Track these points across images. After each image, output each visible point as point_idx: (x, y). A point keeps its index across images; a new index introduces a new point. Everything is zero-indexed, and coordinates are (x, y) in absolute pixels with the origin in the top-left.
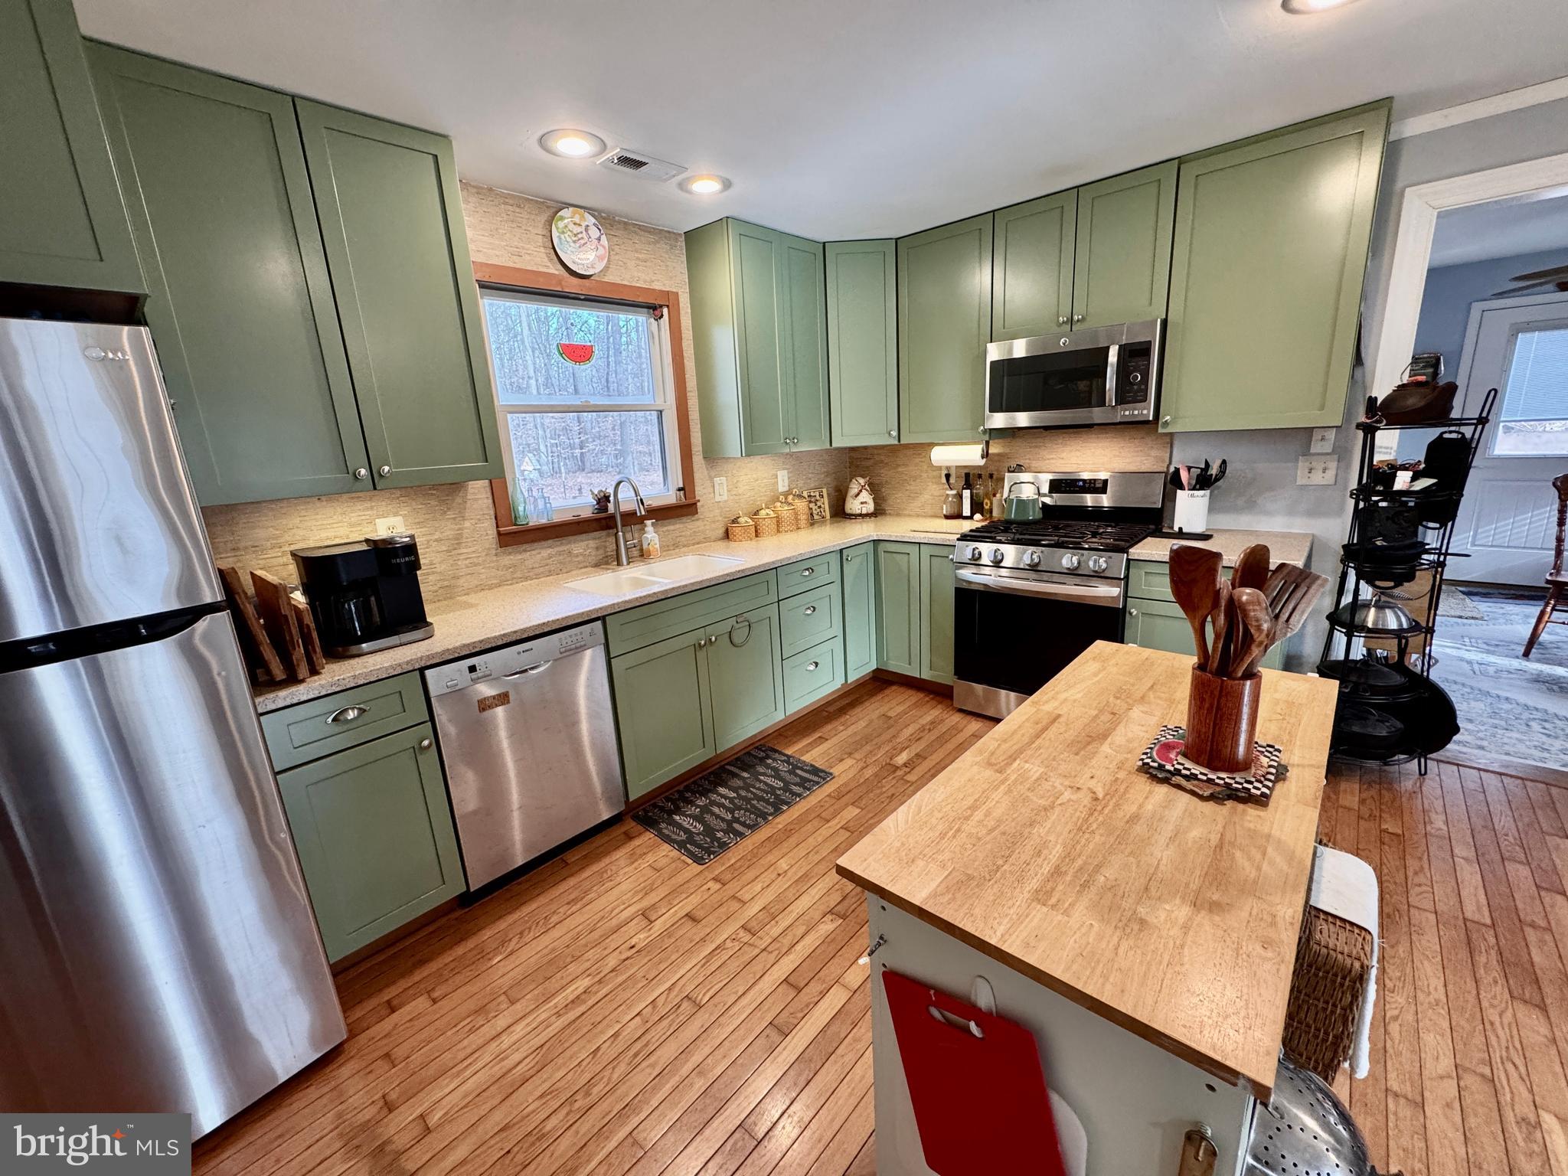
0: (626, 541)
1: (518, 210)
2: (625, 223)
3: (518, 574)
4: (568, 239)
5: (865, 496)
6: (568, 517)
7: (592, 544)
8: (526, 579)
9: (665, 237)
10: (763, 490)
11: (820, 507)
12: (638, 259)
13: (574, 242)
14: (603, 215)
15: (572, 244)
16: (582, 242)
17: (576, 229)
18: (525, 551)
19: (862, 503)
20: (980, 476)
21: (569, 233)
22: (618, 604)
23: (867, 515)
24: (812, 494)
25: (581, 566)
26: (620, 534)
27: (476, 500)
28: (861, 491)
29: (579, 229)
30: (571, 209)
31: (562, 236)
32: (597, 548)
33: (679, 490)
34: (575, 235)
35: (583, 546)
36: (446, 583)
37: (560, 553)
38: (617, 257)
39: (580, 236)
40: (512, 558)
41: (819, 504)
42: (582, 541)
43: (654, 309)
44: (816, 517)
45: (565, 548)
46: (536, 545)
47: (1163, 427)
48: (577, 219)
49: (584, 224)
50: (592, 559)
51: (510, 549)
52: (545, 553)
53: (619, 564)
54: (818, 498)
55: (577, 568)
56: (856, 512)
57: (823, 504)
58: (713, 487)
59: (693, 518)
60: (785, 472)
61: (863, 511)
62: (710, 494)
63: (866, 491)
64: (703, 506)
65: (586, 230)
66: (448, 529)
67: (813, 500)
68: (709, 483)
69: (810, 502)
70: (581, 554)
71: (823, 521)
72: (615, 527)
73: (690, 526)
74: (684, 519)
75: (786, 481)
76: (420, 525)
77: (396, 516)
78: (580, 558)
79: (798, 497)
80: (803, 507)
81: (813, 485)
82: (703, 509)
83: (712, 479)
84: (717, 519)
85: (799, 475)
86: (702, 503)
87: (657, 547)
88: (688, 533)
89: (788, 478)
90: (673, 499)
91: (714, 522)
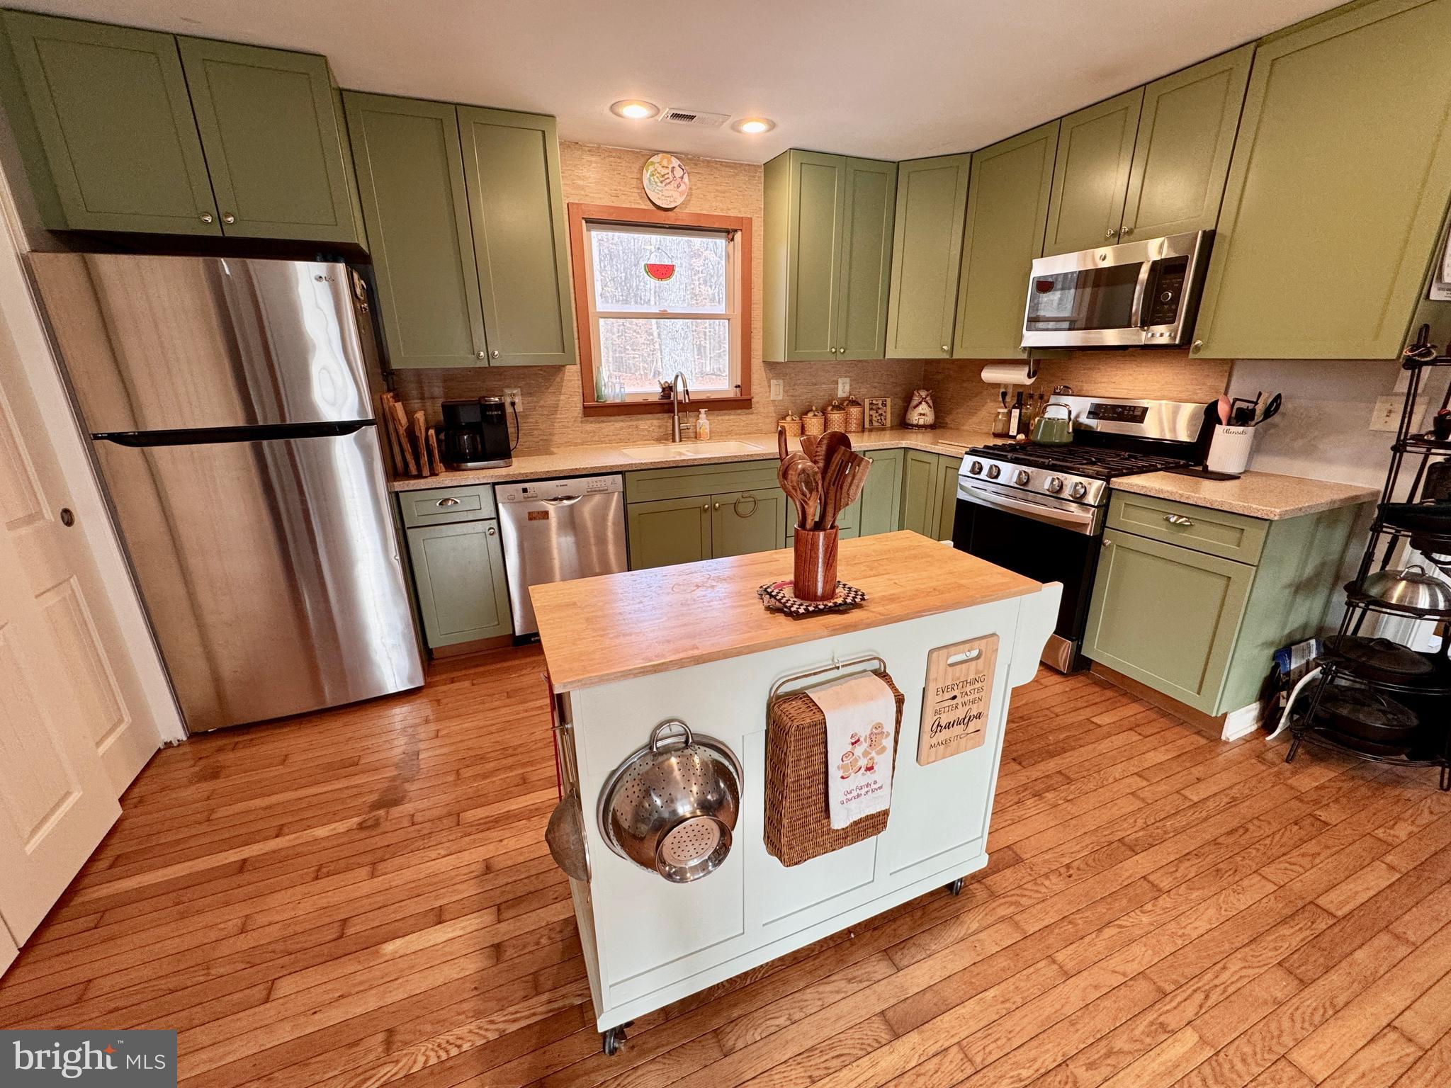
0: (680, 424)
1: (618, 160)
2: (708, 162)
3: (596, 438)
4: (657, 180)
5: (924, 408)
6: (639, 399)
7: (656, 422)
8: (602, 442)
9: (745, 170)
10: (822, 394)
11: (881, 415)
12: (717, 191)
13: (661, 182)
14: (689, 156)
15: (659, 184)
16: (668, 181)
17: (664, 171)
18: (603, 422)
19: (921, 414)
20: (1031, 396)
21: (658, 175)
22: (635, 464)
23: (924, 426)
24: (874, 402)
25: (645, 438)
26: (676, 417)
27: (571, 381)
28: (920, 403)
29: (665, 171)
30: (660, 155)
31: (652, 178)
32: (660, 427)
33: (737, 386)
34: (663, 176)
35: (650, 424)
36: (545, 438)
37: (629, 427)
38: (698, 191)
39: (666, 177)
40: (592, 426)
41: (880, 412)
42: (648, 419)
43: (729, 233)
44: (875, 424)
45: (634, 423)
46: (610, 418)
47: (1194, 353)
48: (665, 163)
49: (670, 166)
50: (655, 435)
51: (591, 419)
52: (618, 425)
53: (674, 441)
54: (880, 406)
55: (642, 440)
56: (915, 422)
57: (885, 412)
58: (770, 386)
59: (747, 411)
60: (848, 380)
61: (921, 422)
62: (766, 392)
63: (927, 403)
64: (758, 402)
65: (672, 171)
66: (549, 400)
67: (874, 407)
68: (766, 383)
69: (871, 409)
70: (646, 429)
71: (882, 428)
72: (673, 412)
73: (744, 418)
74: (739, 411)
75: (847, 388)
76: (530, 394)
77: (516, 387)
78: (646, 433)
79: (853, 402)
80: (855, 412)
81: (877, 394)
82: (757, 405)
83: (769, 381)
84: (771, 415)
85: (862, 383)
86: (757, 400)
87: (707, 431)
88: (742, 424)
89: (850, 385)
90: (733, 394)
91: (767, 417)
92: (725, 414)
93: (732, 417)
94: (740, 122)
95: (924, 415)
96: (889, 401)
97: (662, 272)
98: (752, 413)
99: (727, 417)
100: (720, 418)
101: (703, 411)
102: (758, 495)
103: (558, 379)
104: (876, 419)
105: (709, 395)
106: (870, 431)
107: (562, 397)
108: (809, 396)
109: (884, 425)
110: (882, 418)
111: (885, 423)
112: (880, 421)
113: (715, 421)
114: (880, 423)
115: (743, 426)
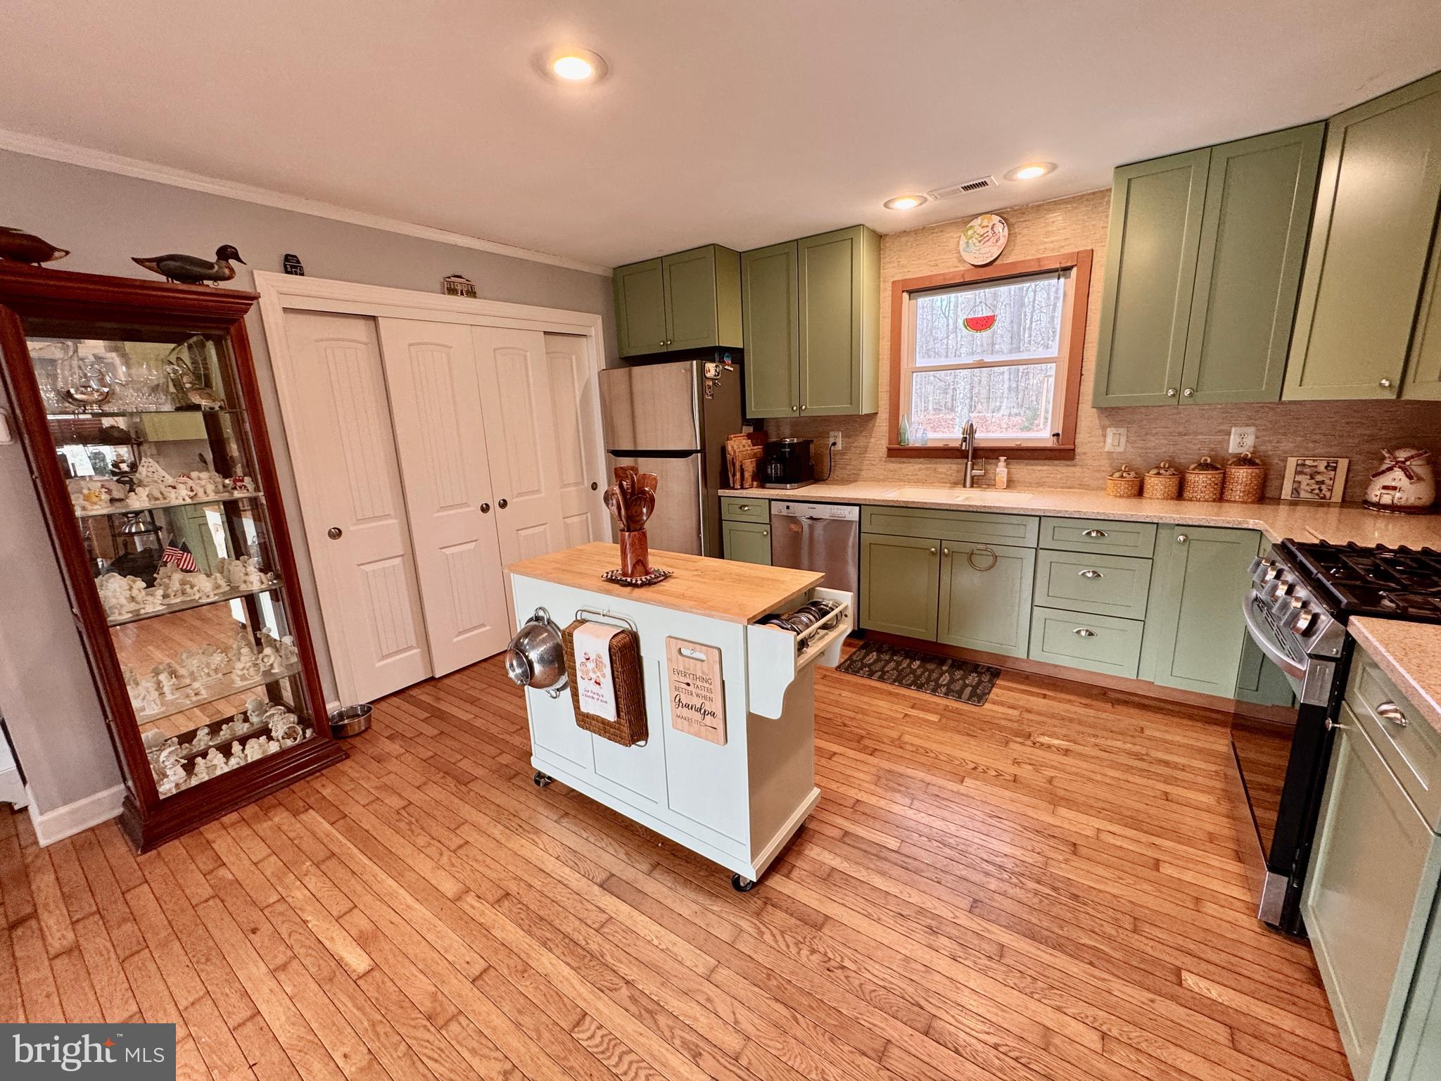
0: (973, 469)
3: (897, 477)
4: (975, 241)
5: (1398, 477)
6: (940, 445)
7: (954, 467)
10: (1196, 447)
11: (1320, 483)
12: (1047, 232)
13: (980, 241)
15: (978, 244)
16: (986, 239)
17: (982, 231)
18: (904, 463)
19: (1389, 487)
21: (977, 236)
22: (872, 500)
24: (1308, 463)
26: (970, 463)
27: (881, 427)
28: (1393, 469)
29: (986, 230)
30: (980, 217)
31: (970, 241)
32: (958, 471)
33: (1056, 435)
34: (982, 236)
35: (948, 468)
36: (855, 472)
37: (927, 469)
38: (1026, 238)
39: (986, 235)
40: (894, 466)
41: (1319, 478)
43: (1062, 271)
44: (1303, 495)
45: (933, 466)
46: (912, 460)
48: (985, 224)
49: (990, 225)
50: (953, 479)
51: (895, 459)
52: (917, 467)
53: (965, 486)
54: (1322, 468)
55: (939, 482)
56: (1374, 500)
57: (1333, 479)
58: (1104, 436)
59: (1068, 463)
60: (1252, 430)
61: (1386, 500)
62: (1099, 442)
63: (1404, 470)
64: (1085, 453)
65: (992, 228)
66: (861, 441)
67: (1308, 470)
68: (1100, 432)
69: (1297, 473)
71: (1322, 503)
72: (967, 458)
73: (1064, 470)
74: (1056, 462)
75: (1250, 441)
76: (849, 437)
77: (839, 430)
78: (943, 476)
79: (1243, 461)
80: (1242, 475)
81: (1320, 451)
82: (1083, 457)
83: (1104, 428)
84: (1103, 468)
85: (1285, 434)
86: (1084, 451)
87: (1005, 480)
88: (1059, 476)
89: (1257, 437)
90: (1050, 443)
91: (1098, 471)
92: (1037, 465)
93: (1046, 468)
94: (1015, 170)
95: (1393, 487)
96: (1343, 464)
97: (980, 324)
98: (1074, 466)
99: (1040, 468)
100: (1029, 467)
101: (1002, 459)
103: (870, 425)
104: (1308, 488)
105: (1018, 443)
106: (1293, 504)
107: (872, 440)
108: (1171, 449)
109: (1324, 498)
110: (1323, 487)
111: (1328, 494)
112: (1317, 491)
113: (1023, 471)
114: (1317, 494)
115: (1061, 479)
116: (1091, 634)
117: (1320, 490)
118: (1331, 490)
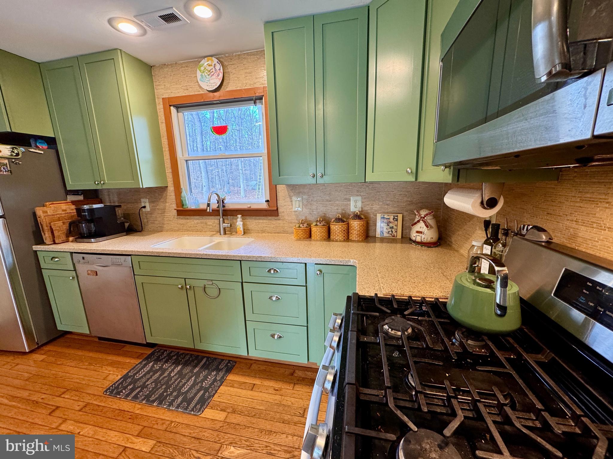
0: (223, 223)
2: (239, 55)
3: (185, 228)
4: (206, 75)
8: (188, 230)
10: (334, 209)
11: (392, 228)
12: (246, 73)
13: (209, 75)
14: (227, 55)
15: (208, 77)
16: (212, 73)
17: (209, 68)
18: (188, 219)
21: (206, 71)
25: (211, 230)
26: (221, 219)
27: (171, 195)
29: (211, 68)
30: (206, 59)
31: (203, 74)
33: (267, 201)
34: (209, 71)
35: (213, 222)
36: (160, 225)
37: (202, 223)
38: (234, 76)
39: (211, 71)
40: (182, 221)
41: (391, 225)
42: (212, 219)
44: (385, 235)
45: (204, 221)
46: (192, 217)
48: (210, 63)
49: (213, 64)
51: (182, 217)
52: (196, 221)
54: (391, 220)
56: (414, 239)
57: (397, 226)
58: (292, 201)
59: (276, 218)
60: (359, 198)
61: (418, 239)
62: (289, 205)
63: (425, 222)
64: (283, 212)
65: (214, 67)
66: (161, 206)
67: (386, 221)
68: (288, 199)
69: (381, 222)
70: (211, 225)
71: (393, 239)
72: (220, 216)
73: (274, 222)
74: (270, 218)
75: (359, 204)
76: (153, 202)
77: (146, 198)
78: (211, 227)
79: (357, 217)
80: (356, 225)
81: (391, 210)
82: (283, 214)
83: (291, 197)
84: (293, 221)
85: (374, 201)
86: (283, 210)
87: (242, 229)
88: (272, 226)
89: (362, 202)
90: (265, 206)
91: (291, 223)
92: (260, 219)
93: (265, 221)
95: (421, 232)
96: (400, 217)
97: (220, 130)
98: (279, 220)
99: (261, 221)
100: (257, 221)
101: (239, 216)
102: (221, 285)
103: (164, 195)
104: (387, 231)
105: (249, 206)
106: (381, 240)
107: (167, 204)
108: (325, 209)
109: (394, 236)
110: (393, 230)
111: (395, 234)
112: (391, 233)
113: (254, 223)
114: (391, 234)
115: (273, 228)
116: (280, 337)
117: (392, 232)
118: (396, 232)
